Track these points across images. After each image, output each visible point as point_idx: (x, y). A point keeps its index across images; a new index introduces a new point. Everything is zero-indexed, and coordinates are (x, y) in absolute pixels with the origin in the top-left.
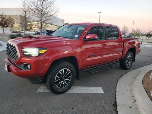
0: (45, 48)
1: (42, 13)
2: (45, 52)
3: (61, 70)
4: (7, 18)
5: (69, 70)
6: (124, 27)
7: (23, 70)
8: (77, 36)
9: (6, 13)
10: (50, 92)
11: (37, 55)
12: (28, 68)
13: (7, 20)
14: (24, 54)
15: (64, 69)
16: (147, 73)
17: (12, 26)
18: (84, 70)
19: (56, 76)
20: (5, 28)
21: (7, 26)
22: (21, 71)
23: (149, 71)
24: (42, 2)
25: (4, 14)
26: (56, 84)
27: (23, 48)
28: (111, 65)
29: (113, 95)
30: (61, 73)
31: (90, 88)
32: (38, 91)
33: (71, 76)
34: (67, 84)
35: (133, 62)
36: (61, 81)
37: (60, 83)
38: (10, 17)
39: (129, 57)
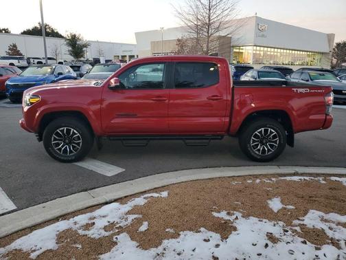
2: (37, 102)
3: (60, 129)
5: (75, 131)
15: (65, 128)
19: (54, 135)
30: (61, 133)
33: (81, 141)
34: (73, 151)
36: (65, 145)
37: (62, 147)
39: (260, 132)
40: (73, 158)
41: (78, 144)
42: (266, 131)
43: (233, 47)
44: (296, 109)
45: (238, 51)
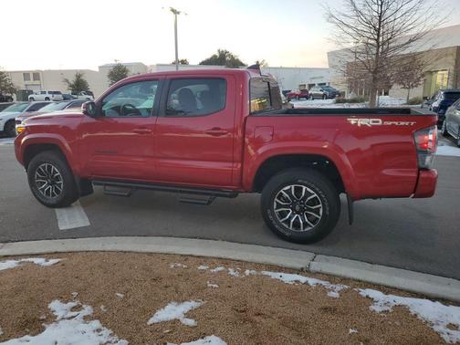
3: (42, 166)
5: (56, 169)
15: (46, 164)
19: (37, 173)
30: (43, 171)
33: (62, 182)
37: (45, 187)
39: (287, 192)
40: (55, 202)
42: (298, 190)
44: (346, 151)
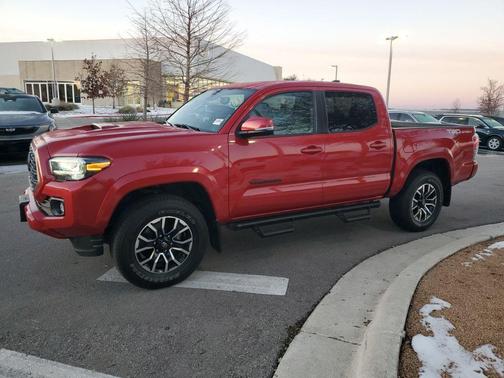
0: (104, 159)
1: (188, 52)
2: (104, 169)
3: (154, 222)
4: (105, 68)
5: (182, 222)
6: (489, 87)
7: (52, 217)
8: (219, 124)
9: (103, 56)
10: (125, 281)
11: (83, 176)
12: (60, 212)
13: (106, 74)
14: (54, 175)
15: (164, 218)
16: (476, 245)
17: (120, 93)
18: (240, 225)
19: (140, 236)
20: (98, 100)
21: (105, 94)
22: (47, 218)
23: (488, 238)
24: (190, 19)
25: (98, 58)
26: (141, 260)
27: (51, 158)
28: (345, 214)
29: (310, 302)
30: (155, 230)
31: (251, 280)
32: (101, 279)
33: (191, 239)
34: (176, 261)
35: (443, 208)
36: (158, 253)
37: (154, 258)
38: (113, 66)
39: (420, 190)
40: (177, 275)
41: (186, 247)
43: (165, 76)
45: (172, 83)
